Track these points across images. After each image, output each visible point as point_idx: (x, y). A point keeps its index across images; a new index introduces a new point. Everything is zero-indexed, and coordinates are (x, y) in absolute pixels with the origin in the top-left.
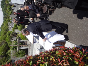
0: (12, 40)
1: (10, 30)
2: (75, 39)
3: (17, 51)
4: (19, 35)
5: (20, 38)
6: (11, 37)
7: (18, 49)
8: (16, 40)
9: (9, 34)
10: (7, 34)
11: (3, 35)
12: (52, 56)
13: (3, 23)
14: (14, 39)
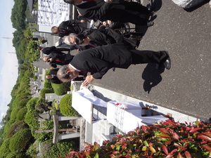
0: (40, 120)
1: (34, 97)
2: (196, 104)
3: (52, 144)
4: (56, 105)
5: (58, 113)
6: (38, 112)
7: (54, 138)
8: (48, 118)
9: (33, 106)
10: (28, 105)
11: (19, 110)
12: (146, 142)
13: (18, 81)
14: (45, 115)
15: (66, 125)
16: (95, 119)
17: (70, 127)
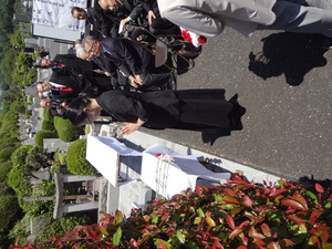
0: (33, 182)
1: (25, 144)
2: (280, 156)
3: (53, 220)
4: (60, 158)
5: (64, 170)
6: (31, 168)
7: (56, 211)
8: (47, 178)
9: (22, 159)
10: (14, 157)
12: (200, 211)
14: (43, 174)
15: (76, 190)
16: (122, 180)
17: (83, 192)
